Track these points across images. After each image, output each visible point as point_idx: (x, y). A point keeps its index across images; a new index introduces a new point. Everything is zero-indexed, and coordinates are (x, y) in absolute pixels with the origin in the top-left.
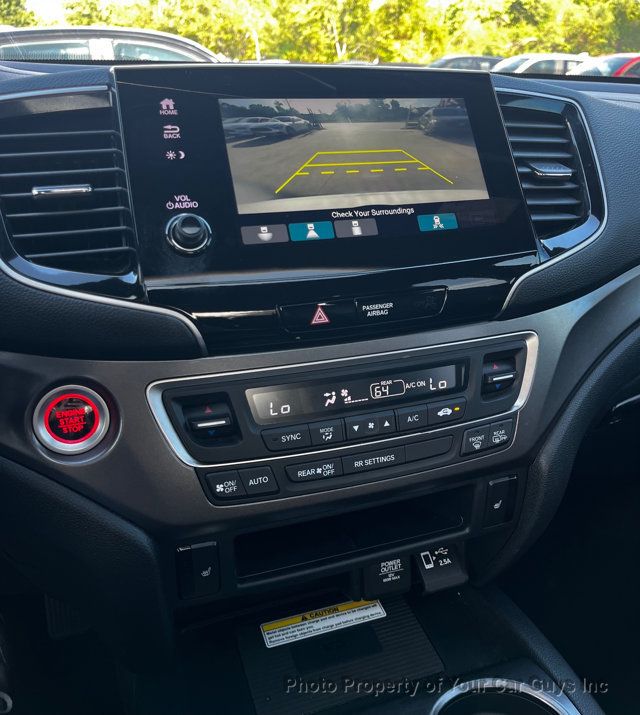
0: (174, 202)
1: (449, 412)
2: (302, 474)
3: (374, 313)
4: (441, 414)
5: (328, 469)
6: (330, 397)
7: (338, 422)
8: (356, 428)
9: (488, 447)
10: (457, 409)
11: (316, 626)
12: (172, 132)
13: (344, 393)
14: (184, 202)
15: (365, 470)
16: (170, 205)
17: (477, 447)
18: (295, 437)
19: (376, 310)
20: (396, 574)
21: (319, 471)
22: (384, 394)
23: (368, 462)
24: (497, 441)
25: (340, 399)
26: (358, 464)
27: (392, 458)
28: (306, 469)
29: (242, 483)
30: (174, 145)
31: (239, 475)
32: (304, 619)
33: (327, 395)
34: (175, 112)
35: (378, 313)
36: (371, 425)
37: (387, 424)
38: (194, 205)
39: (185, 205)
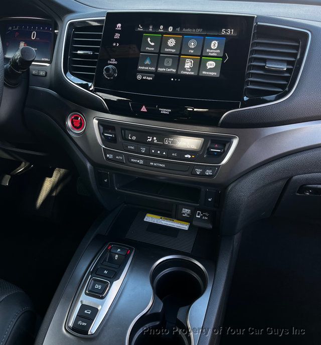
0: (110, 61)
1: (190, 156)
2: (132, 160)
3: (163, 112)
4: (186, 156)
5: (141, 162)
6: (150, 139)
7: (147, 147)
8: (153, 151)
9: (203, 175)
10: (193, 156)
11: (163, 222)
12: (117, 36)
13: (155, 138)
14: (113, 61)
15: (153, 166)
16: (109, 62)
17: (198, 173)
18: (132, 148)
19: (165, 111)
20: (188, 215)
21: (138, 161)
22: (169, 143)
23: (155, 164)
24: (207, 174)
25: (153, 140)
26: (152, 164)
27: (164, 166)
28: (134, 159)
29: (115, 156)
30: (116, 41)
31: (115, 154)
32: (161, 218)
33: (149, 137)
34: (120, 29)
35: (165, 112)
36: (159, 152)
37: (164, 153)
38: (116, 63)
39: (113, 63)
